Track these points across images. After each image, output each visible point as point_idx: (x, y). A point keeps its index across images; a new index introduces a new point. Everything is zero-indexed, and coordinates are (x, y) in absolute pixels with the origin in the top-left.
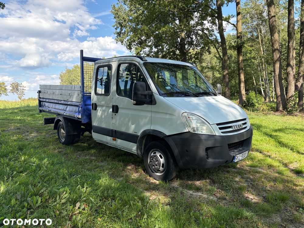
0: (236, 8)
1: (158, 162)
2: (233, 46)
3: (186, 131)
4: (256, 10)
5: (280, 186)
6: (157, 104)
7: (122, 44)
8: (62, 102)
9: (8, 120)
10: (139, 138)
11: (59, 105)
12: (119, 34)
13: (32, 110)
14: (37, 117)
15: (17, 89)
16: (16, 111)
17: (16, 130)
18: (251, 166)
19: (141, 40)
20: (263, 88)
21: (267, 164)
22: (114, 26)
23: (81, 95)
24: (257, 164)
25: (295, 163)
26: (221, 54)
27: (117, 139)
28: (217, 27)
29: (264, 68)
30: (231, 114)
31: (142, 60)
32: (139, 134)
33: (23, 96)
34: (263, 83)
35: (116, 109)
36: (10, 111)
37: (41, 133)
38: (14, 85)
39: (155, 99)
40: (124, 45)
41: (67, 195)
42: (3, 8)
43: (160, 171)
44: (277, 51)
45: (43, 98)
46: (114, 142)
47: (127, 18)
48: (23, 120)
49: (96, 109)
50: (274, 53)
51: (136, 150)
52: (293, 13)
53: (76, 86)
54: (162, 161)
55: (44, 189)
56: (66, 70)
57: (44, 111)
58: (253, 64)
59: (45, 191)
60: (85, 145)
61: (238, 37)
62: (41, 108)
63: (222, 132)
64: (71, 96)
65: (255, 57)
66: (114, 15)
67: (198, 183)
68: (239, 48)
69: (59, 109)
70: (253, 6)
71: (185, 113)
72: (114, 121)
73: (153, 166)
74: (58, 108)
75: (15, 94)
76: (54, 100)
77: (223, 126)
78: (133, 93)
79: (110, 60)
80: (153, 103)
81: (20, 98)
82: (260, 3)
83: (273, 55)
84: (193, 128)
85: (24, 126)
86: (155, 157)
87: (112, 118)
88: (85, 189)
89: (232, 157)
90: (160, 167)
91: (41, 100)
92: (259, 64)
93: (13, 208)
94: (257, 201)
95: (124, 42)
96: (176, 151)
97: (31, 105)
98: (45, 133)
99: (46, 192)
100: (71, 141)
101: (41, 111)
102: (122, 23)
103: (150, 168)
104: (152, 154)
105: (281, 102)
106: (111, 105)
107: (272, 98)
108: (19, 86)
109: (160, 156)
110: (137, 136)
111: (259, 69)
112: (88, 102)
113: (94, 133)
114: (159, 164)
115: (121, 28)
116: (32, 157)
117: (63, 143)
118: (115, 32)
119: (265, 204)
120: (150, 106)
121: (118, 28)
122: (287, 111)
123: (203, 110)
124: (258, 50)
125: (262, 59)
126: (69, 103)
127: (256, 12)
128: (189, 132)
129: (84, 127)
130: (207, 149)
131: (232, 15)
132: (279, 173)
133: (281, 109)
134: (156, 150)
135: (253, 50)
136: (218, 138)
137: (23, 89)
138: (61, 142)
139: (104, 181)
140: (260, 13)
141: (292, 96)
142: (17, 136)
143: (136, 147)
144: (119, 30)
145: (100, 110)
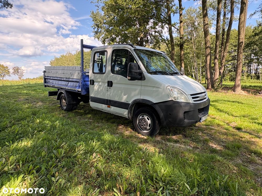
0: (180, 18)
1: (146, 123)
2: (177, 44)
3: (170, 100)
4: (190, 20)
5: (231, 139)
6: (146, 80)
7: (99, 40)
8: (64, 79)
9: (17, 93)
10: (130, 105)
11: (61, 81)
12: (96, 33)
13: (33, 86)
14: (38, 91)
15: (18, 72)
16: (21, 87)
17: (25, 100)
18: (205, 125)
19: (112, 37)
20: (194, 74)
21: (217, 124)
22: (93, 27)
23: (81, 74)
24: (209, 123)
25: (233, 123)
26: (170, 49)
27: (111, 106)
28: (168, 30)
29: (195, 60)
30: (197, 88)
31: (133, 47)
32: (130, 102)
33: (22, 77)
34: (194, 70)
35: (110, 84)
36: (17, 87)
37: (46, 103)
38: (15, 69)
39: (144, 76)
40: (100, 41)
41: (83, 148)
42: (11, 8)
43: (147, 129)
44: (208, 48)
45: (48, 76)
46: (109, 109)
47: (102, 21)
48: (29, 93)
49: (93, 84)
50: (207, 50)
51: (127, 114)
52: (220, 22)
53: (76, 67)
54: (149, 122)
55: (64, 143)
56: (55, 58)
57: (48, 86)
58: (188, 57)
59: (65, 144)
60: (81, 111)
61: (181, 38)
62: (46, 84)
63: (194, 101)
64: (72, 74)
65: (189, 53)
66: (92, 19)
67: (174, 137)
68: (181, 46)
69: (62, 84)
70: (189, 18)
71: (168, 87)
72: (109, 93)
73: (142, 125)
74: (60, 84)
75: (17, 75)
76: (57, 78)
77: (194, 96)
78: (128, 71)
79: (105, 47)
80: (143, 79)
81: (20, 78)
82: (193, 16)
83: (206, 51)
84: (175, 97)
85: (31, 98)
86: (143, 119)
87: (107, 91)
88: (95, 143)
89: (200, 118)
90: (147, 126)
91: (46, 78)
92: (192, 57)
93: (44, 159)
94: (220, 149)
95: (100, 39)
96: (162, 115)
97: (31, 83)
98: (48, 102)
99: (66, 146)
100: (70, 108)
101: (46, 86)
102: (99, 25)
103: (138, 127)
104: (141, 117)
105: (210, 83)
106: (107, 81)
107: (200, 81)
108: (19, 69)
109: (147, 118)
110: (129, 104)
111: (192, 61)
112: (86, 79)
113: (91, 102)
114: (147, 124)
115: (98, 28)
116: (45, 120)
117: (65, 110)
118: (93, 31)
119: (226, 150)
120: (140, 81)
121: (96, 28)
122: (214, 89)
123: (181, 85)
124: (192, 48)
125: (194, 54)
126: (70, 80)
127: (190, 22)
128: (172, 100)
129: (80, 98)
130: (185, 112)
131: (177, 23)
132: (227, 129)
133: (210, 87)
134: (144, 114)
135: (188, 48)
136: (192, 105)
137: (22, 72)
138: (63, 110)
139: (107, 137)
140: (193, 23)
141: (217, 79)
142: (28, 104)
143: (127, 112)
144: (96, 30)
145: (97, 85)
